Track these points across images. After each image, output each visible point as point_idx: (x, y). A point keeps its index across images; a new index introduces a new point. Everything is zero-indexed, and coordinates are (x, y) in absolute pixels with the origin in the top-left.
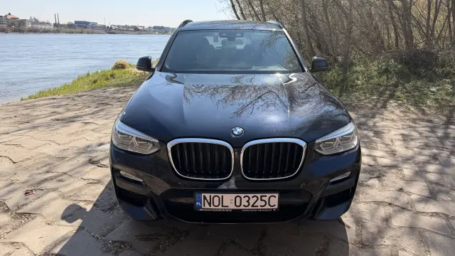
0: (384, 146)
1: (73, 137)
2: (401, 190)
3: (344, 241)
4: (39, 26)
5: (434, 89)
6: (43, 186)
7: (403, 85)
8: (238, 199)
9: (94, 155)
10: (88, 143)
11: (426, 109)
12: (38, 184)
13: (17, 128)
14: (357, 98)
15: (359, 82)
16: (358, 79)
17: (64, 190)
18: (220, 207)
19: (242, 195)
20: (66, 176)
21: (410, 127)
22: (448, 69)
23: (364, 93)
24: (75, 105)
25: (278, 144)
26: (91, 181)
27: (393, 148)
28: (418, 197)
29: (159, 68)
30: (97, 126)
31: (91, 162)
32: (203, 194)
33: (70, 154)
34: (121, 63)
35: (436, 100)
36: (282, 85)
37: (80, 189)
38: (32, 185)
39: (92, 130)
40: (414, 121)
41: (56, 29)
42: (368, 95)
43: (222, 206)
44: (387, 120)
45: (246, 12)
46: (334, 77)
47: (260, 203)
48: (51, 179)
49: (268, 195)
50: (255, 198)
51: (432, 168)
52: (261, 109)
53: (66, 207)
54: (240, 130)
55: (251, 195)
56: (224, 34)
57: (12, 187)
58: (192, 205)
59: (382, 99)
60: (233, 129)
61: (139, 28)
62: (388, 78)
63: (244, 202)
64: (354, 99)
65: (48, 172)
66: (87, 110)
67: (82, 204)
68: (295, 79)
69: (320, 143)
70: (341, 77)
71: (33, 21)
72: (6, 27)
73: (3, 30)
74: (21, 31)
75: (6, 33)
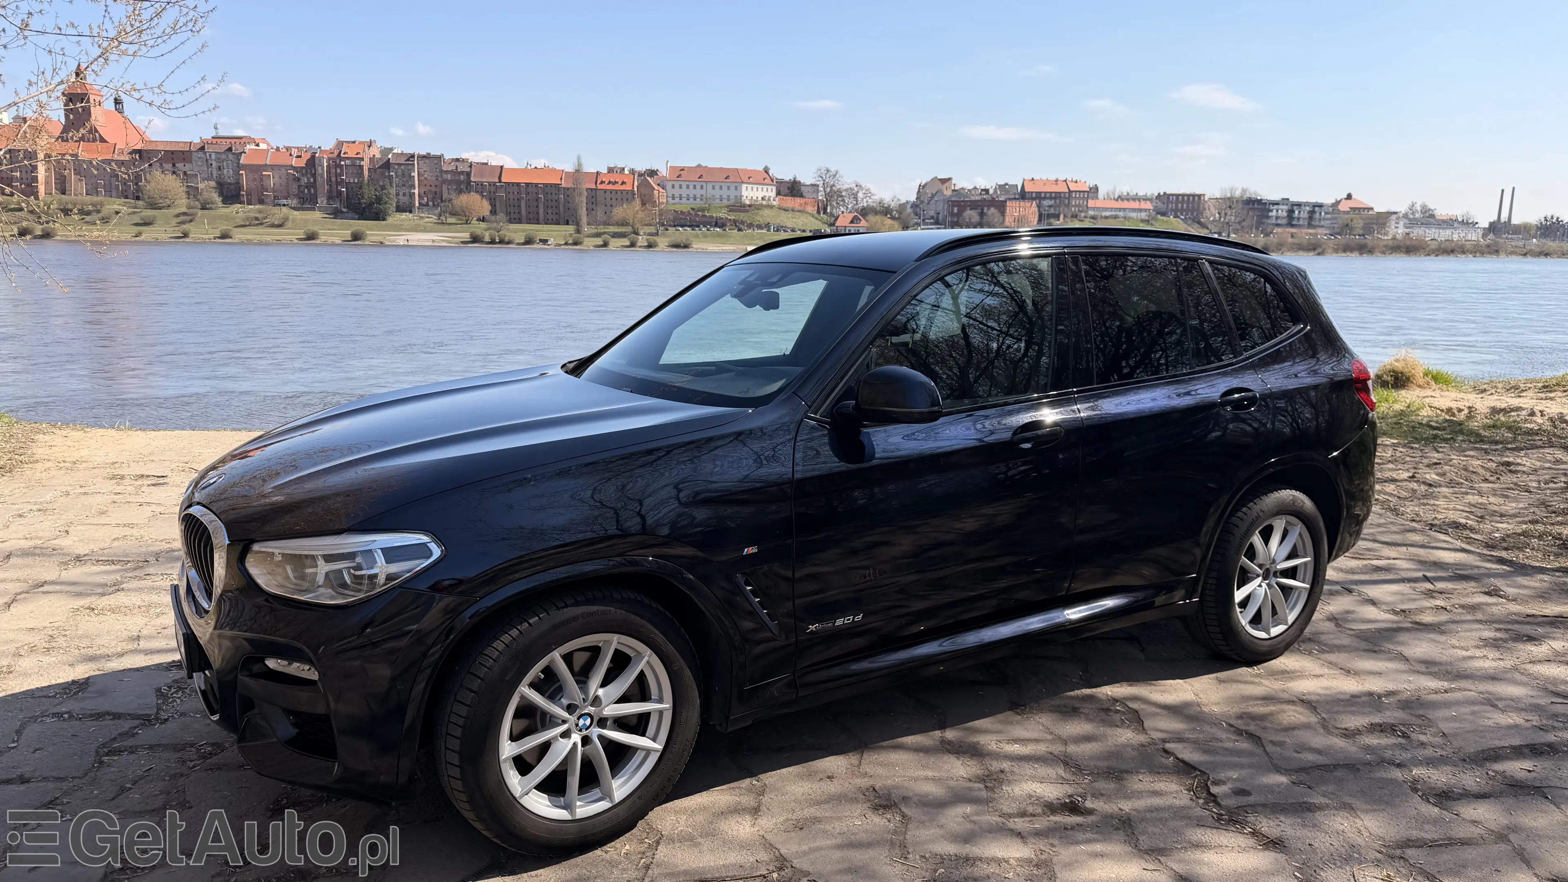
4: (1432, 233)
41: (1490, 240)
71: (1417, 216)
72: (1326, 235)
73: (1312, 244)
74: (1363, 249)
75: (1319, 254)
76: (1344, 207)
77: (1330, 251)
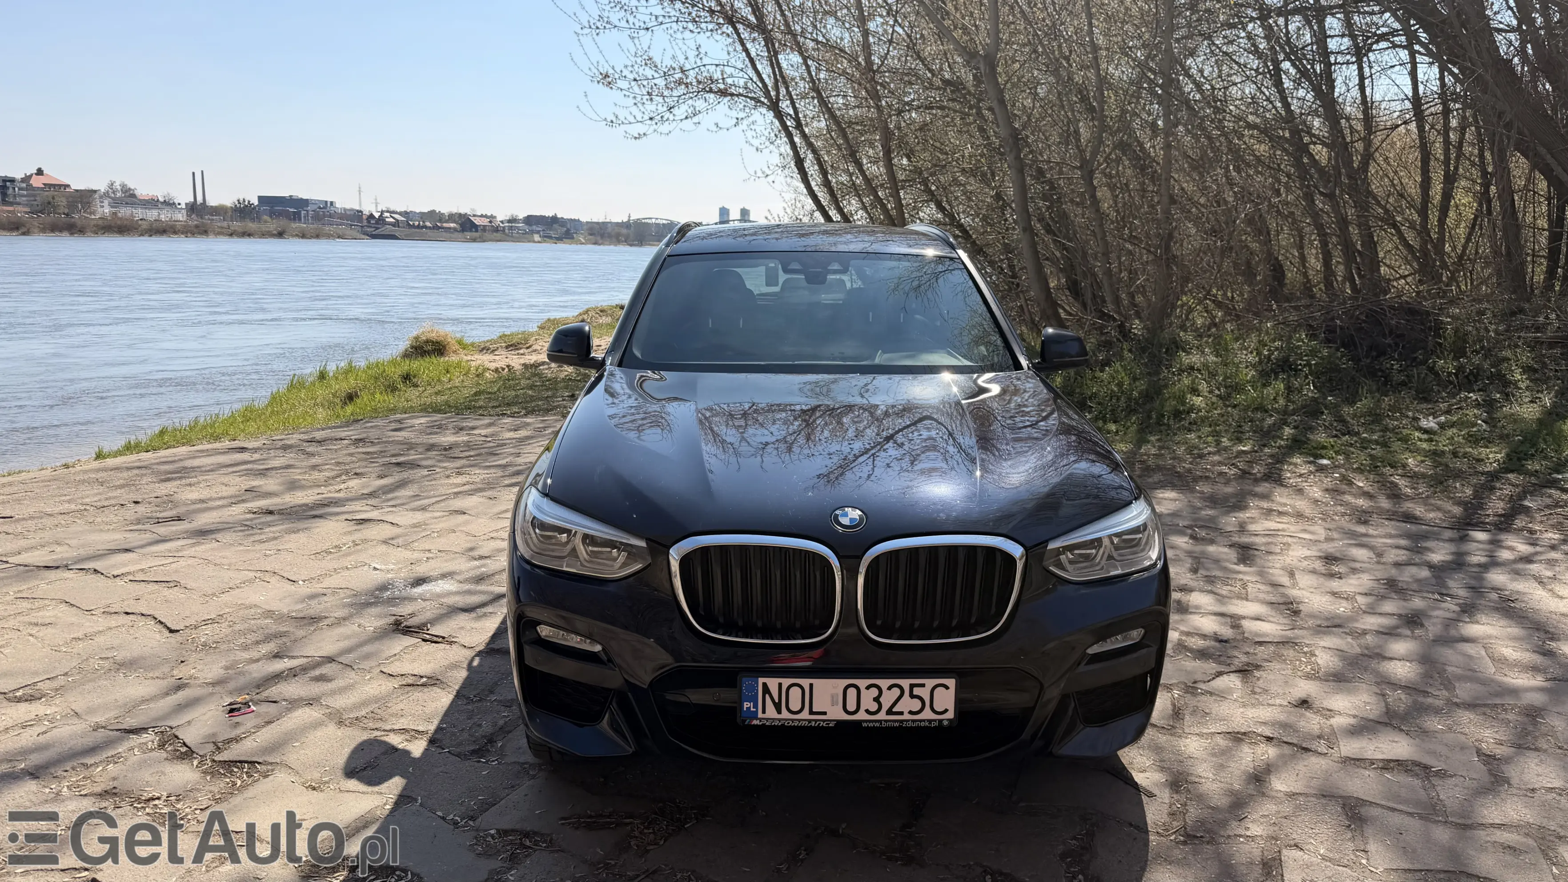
0: (1269, 589)
1: (329, 563)
2: (1304, 703)
3: (1137, 828)
4: (139, 213)
5: (1429, 423)
6: (273, 691)
7: (1335, 409)
8: (852, 692)
9: (405, 610)
10: (380, 578)
11: (1401, 482)
12: (258, 687)
13: (148, 537)
14: (1190, 450)
15: (1198, 401)
16: (1195, 391)
17: (340, 702)
18: (805, 715)
19: (862, 683)
20: (333, 665)
21: (1352, 535)
22: (1476, 360)
23: (1217, 434)
24: (314, 467)
25: (952, 549)
26: (410, 680)
27: (1294, 593)
28: (1352, 721)
29: (618, 356)
30: (396, 531)
31: (401, 628)
32: (761, 680)
33: (331, 606)
34: (433, 336)
35: (1435, 455)
36: (958, 403)
37: (382, 700)
38: (239, 691)
39: (385, 542)
40: (1363, 517)
41: (195, 221)
42: (1226, 442)
43: (811, 712)
44: (1280, 513)
45: (839, 179)
46: (1120, 385)
47: (908, 705)
48: (293, 673)
49: (930, 683)
50: (896, 692)
51: (1400, 647)
52: (896, 466)
53: (353, 745)
54: (856, 514)
55: (884, 683)
56: (795, 266)
57: (181, 696)
58: (734, 710)
59: (1266, 450)
60: (837, 512)
61: (477, 221)
62: (1289, 389)
63: (868, 703)
64: (1181, 450)
65: (277, 656)
66: (354, 483)
67: (395, 740)
68: (995, 389)
69: (1058, 552)
70: (1142, 385)
71: (118, 195)
72: (26, 213)
73: (13, 223)
74: (73, 229)
75: (24, 234)
76: (37, 182)
77: (36, 230)
